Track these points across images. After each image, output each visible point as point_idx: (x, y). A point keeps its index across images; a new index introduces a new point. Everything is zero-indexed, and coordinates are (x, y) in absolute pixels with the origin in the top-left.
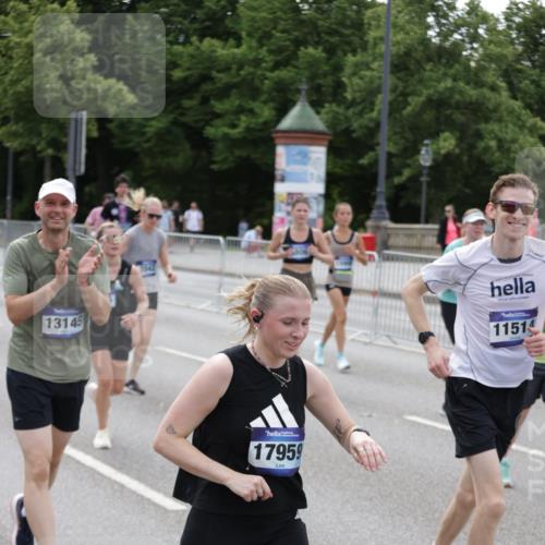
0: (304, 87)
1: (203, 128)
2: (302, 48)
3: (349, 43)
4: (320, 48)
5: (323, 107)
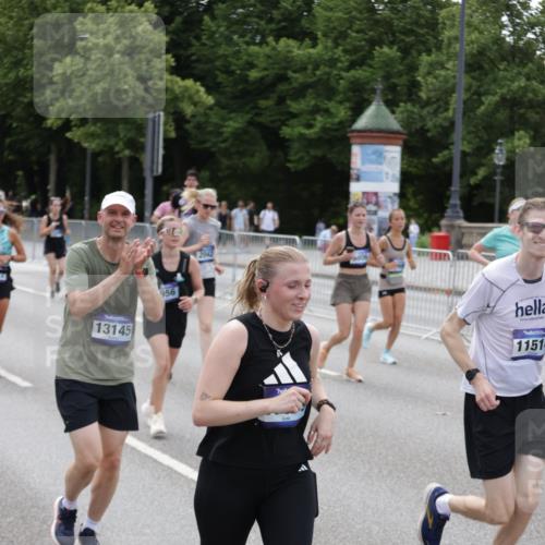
0: (380, 86)
1: (279, 128)
2: (377, 48)
3: (424, 43)
4: (395, 48)
5: (398, 106)
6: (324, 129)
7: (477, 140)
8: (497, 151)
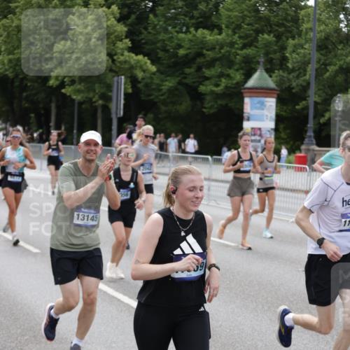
0: (262, 60)
1: (198, 87)
3: (290, 32)
4: (272, 35)
5: (274, 72)
6: (226, 87)
7: (324, 94)
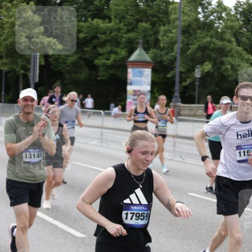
0: (141, 41)
3: (162, 21)
4: (148, 23)
6: (115, 61)
7: (187, 66)
8: (196, 71)
